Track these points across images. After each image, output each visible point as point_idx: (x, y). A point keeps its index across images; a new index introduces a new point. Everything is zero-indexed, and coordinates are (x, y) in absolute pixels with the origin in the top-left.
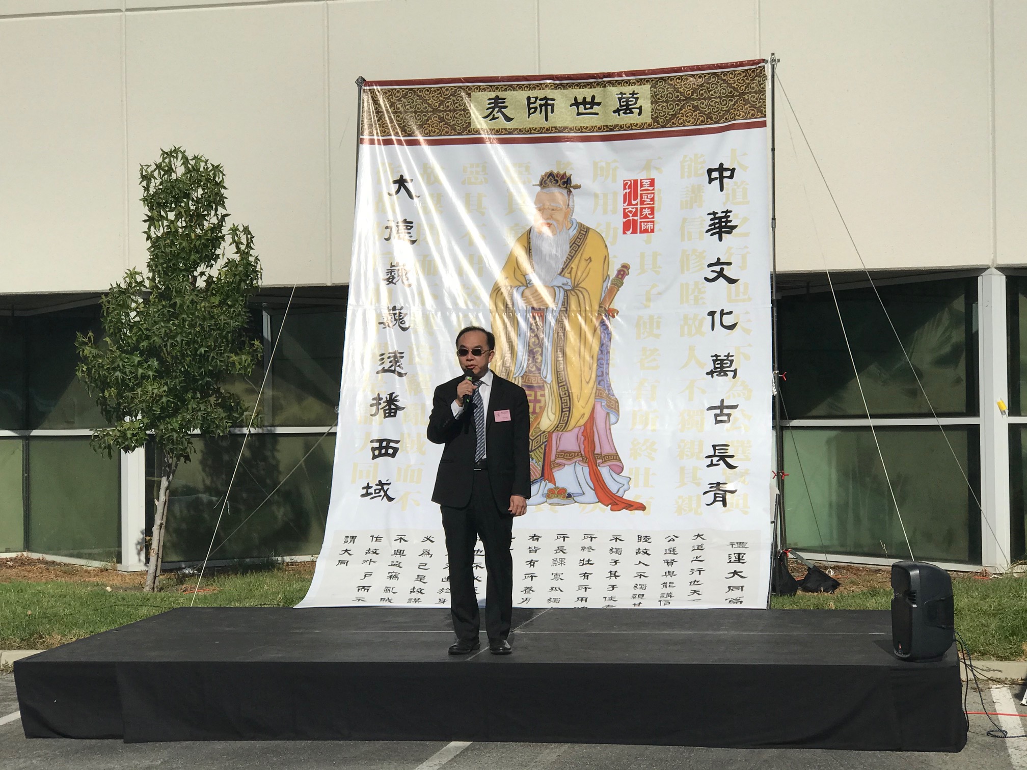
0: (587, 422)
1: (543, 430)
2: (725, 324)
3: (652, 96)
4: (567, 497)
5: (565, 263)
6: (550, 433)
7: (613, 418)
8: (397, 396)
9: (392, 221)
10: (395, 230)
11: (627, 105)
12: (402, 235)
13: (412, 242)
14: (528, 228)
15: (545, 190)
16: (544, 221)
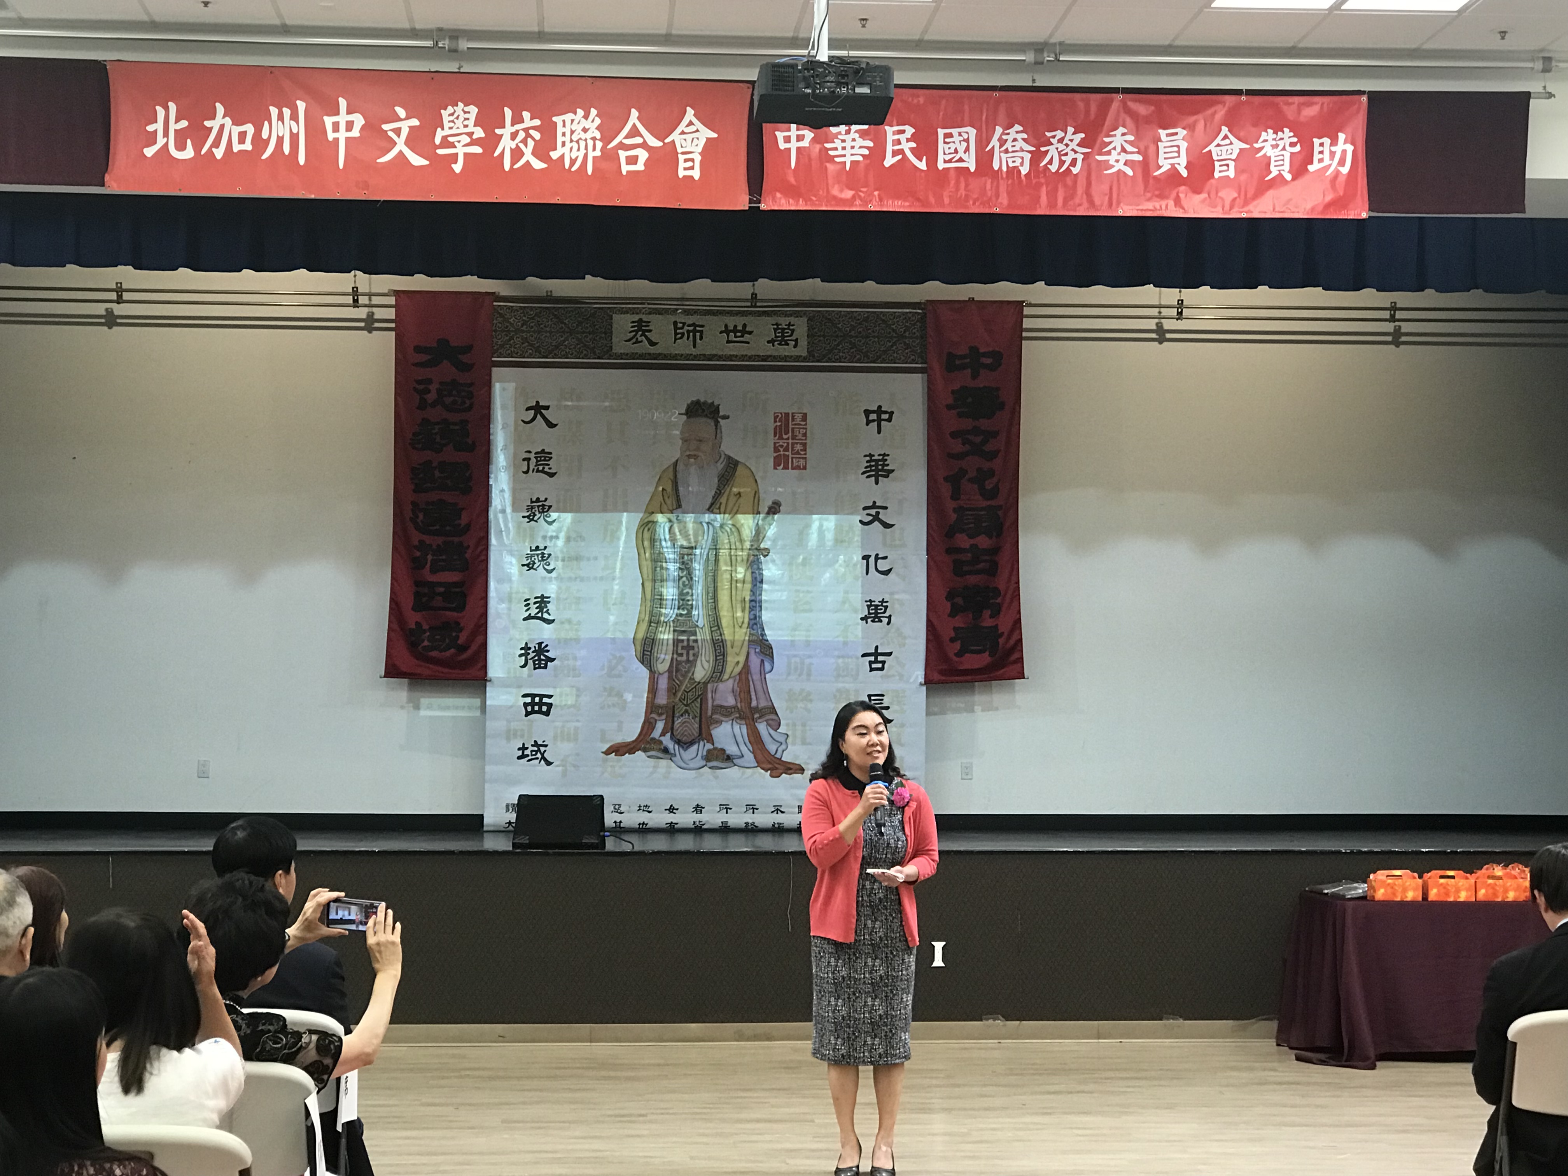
0: (741, 671)
1: (697, 680)
2: (880, 569)
3: (808, 330)
4: (726, 760)
5: (713, 497)
6: (706, 684)
7: (767, 666)
8: (547, 646)
9: (530, 452)
10: (533, 461)
11: (783, 336)
12: (541, 468)
13: (552, 475)
14: (674, 460)
15: (692, 420)
16: (691, 453)
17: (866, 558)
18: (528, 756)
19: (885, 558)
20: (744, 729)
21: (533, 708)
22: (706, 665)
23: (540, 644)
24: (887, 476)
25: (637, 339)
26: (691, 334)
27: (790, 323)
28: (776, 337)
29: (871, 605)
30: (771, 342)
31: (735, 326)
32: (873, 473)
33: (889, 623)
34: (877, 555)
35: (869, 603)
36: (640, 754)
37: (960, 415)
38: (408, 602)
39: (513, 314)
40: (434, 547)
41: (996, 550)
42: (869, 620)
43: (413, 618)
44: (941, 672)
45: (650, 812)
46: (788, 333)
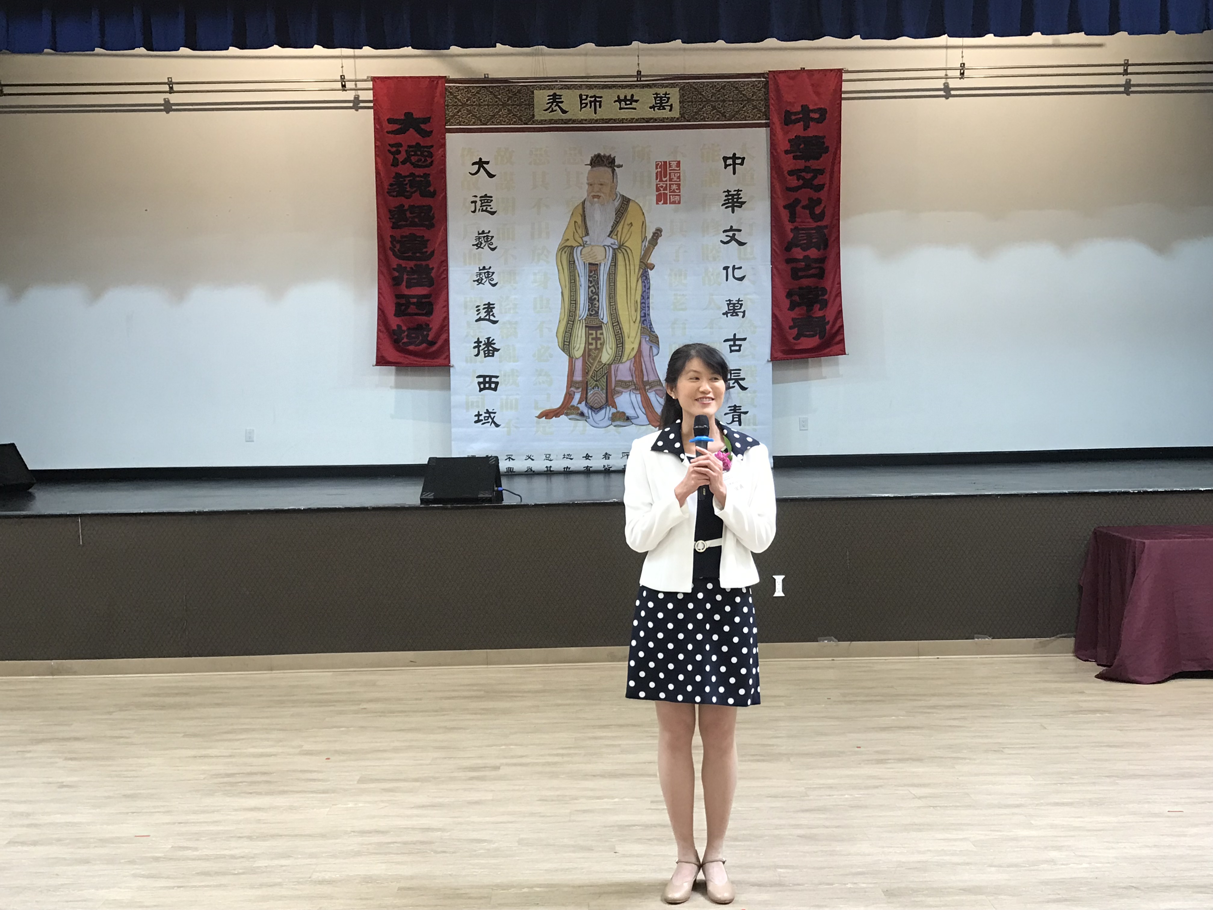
0: (636, 354)
1: (604, 363)
2: (736, 276)
3: (680, 97)
4: (626, 420)
5: (612, 227)
6: (610, 365)
7: (655, 351)
8: (493, 340)
9: (476, 196)
10: (479, 204)
11: (661, 103)
12: (484, 208)
13: (493, 213)
14: (583, 200)
15: (595, 169)
16: (594, 194)
17: (726, 268)
18: (482, 420)
19: (740, 268)
20: (639, 396)
21: (485, 386)
22: (610, 351)
23: (488, 339)
24: (740, 207)
25: (552, 109)
26: (593, 104)
27: (666, 92)
28: (656, 103)
29: (730, 304)
30: (653, 107)
31: (626, 97)
32: (731, 205)
33: (743, 316)
34: (734, 266)
35: (728, 302)
36: (563, 417)
37: (795, 158)
38: (391, 310)
39: (459, 92)
40: (408, 269)
41: (822, 260)
42: (729, 315)
43: (394, 322)
44: (784, 352)
45: (571, 459)
46: (665, 100)
